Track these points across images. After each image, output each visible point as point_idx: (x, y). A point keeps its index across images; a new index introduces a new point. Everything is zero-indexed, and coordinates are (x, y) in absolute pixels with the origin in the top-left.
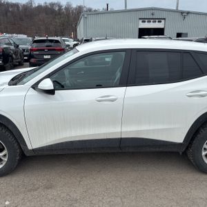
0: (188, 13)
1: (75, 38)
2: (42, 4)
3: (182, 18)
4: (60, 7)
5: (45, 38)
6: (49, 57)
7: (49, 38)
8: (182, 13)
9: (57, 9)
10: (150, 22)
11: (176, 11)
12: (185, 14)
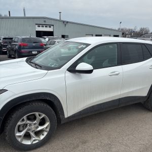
0: (67, 22)
3: (64, 25)
8: (64, 22)
10: (43, 27)
11: (60, 21)
12: (65, 23)
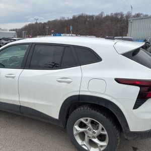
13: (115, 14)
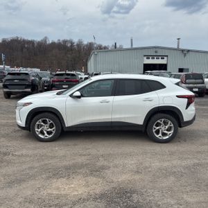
0: (188, 51)
1: (86, 73)
2: (56, 41)
3: (183, 56)
4: (72, 43)
5: (64, 72)
6: (67, 86)
7: (68, 72)
8: (183, 51)
9: (69, 45)
11: (178, 49)
12: (185, 52)
13: (63, 41)
